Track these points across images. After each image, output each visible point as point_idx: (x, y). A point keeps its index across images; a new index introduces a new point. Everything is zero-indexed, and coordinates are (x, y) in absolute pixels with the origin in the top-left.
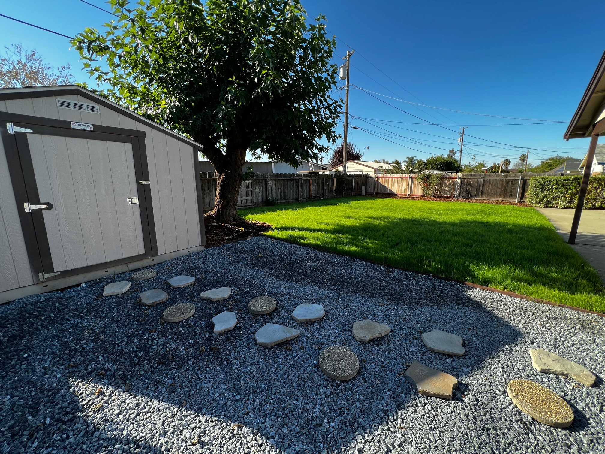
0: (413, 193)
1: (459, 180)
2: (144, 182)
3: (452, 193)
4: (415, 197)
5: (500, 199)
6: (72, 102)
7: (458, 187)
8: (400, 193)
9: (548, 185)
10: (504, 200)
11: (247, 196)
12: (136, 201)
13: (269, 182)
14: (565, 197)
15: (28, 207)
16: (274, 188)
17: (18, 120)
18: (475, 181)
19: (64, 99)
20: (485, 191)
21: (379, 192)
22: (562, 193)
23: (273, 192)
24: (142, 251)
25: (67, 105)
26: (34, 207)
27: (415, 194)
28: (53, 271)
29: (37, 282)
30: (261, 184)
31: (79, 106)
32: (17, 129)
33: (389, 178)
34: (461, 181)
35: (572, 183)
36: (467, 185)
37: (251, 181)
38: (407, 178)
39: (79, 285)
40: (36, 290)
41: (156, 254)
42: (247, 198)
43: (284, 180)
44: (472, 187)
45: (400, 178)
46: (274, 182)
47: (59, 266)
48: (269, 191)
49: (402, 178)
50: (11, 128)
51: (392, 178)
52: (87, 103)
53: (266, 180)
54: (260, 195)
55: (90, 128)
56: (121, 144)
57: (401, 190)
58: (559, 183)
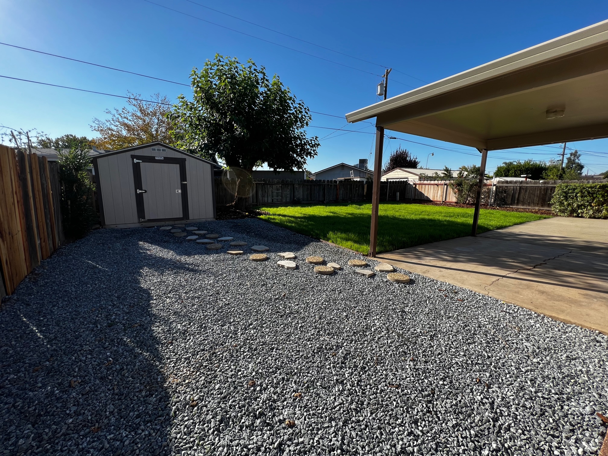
0: (447, 200)
1: (494, 188)
2: (184, 183)
3: (487, 200)
4: (450, 204)
5: (537, 208)
6: (156, 148)
7: (493, 195)
8: (435, 200)
9: (572, 193)
10: (542, 208)
11: (277, 196)
12: (180, 191)
13: (296, 186)
14: (591, 206)
15: (139, 191)
16: (301, 191)
17: (138, 157)
18: (510, 188)
19: (153, 147)
20: (521, 199)
21: (416, 198)
22: (587, 202)
23: (300, 194)
24: (181, 216)
25: (154, 150)
26: (140, 191)
27: (450, 201)
28: (144, 218)
29: (139, 222)
30: (289, 188)
31: (159, 150)
32: (137, 161)
33: (425, 184)
34: (497, 188)
35: (598, 191)
36: (502, 192)
37: (281, 185)
38: (442, 185)
39: (154, 227)
40: (138, 225)
41: (189, 219)
42: (277, 198)
43: (311, 185)
44: (508, 194)
45: (436, 184)
46: (301, 186)
47: (147, 218)
48: (296, 193)
49: (437, 185)
50: (135, 161)
51: (429, 184)
52: (162, 148)
53: (294, 185)
54: (289, 196)
55: (162, 158)
56: (175, 165)
57: (437, 196)
58: (584, 191)
